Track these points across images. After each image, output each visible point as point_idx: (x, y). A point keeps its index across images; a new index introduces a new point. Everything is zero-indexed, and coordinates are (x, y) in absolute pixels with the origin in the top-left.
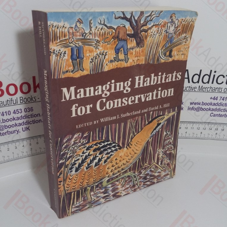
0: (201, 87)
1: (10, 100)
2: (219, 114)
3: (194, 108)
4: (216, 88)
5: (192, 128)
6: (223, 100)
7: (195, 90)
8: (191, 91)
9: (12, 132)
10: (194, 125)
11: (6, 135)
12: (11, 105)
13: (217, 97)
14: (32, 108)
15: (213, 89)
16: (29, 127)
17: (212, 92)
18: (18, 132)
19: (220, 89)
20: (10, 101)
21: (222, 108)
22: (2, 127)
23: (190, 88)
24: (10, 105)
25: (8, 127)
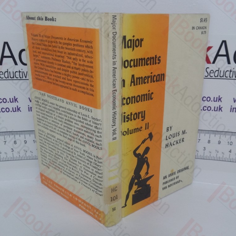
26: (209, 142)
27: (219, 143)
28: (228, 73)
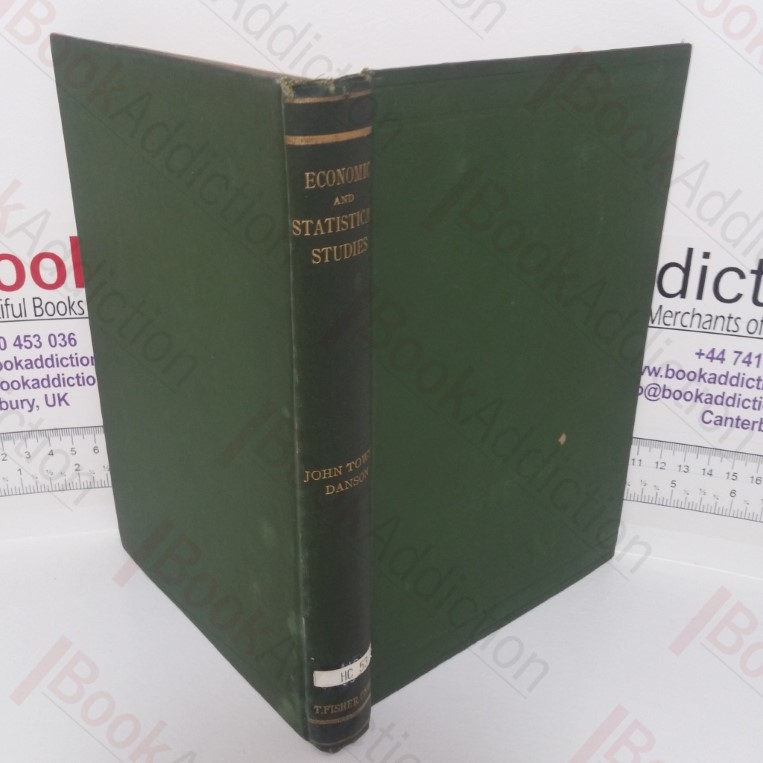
2: (738, 419)
4: (717, 318)
6: (749, 363)
12: (6, 319)
13: (723, 352)
14: (72, 336)
15: (703, 320)
16: (66, 394)
17: (701, 329)
18: (32, 407)
19: (732, 321)
20: (4, 307)
21: (745, 393)
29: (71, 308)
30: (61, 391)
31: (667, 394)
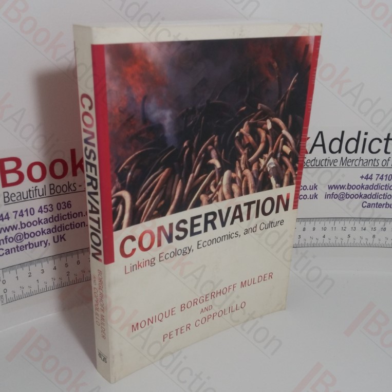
0: (344, 159)
1: (34, 189)
2: (377, 204)
3: (334, 194)
4: (370, 160)
5: (334, 229)
7: (335, 164)
8: (329, 166)
9: (37, 245)
10: (337, 223)
11: (26, 249)
12: (35, 198)
13: (372, 175)
14: (69, 203)
15: (364, 162)
16: (64, 235)
17: (363, 166)
18: (46, 244)
19: (376, 161)
20: (34, 191)
21: (380, 192)
22: (20, 236)
23: (327, 161)
24: (33, 198)
25: (30, 235)
26: (304, 229)
27: (314, 229)
28: (323, 162)
29: (69, 187)
30: (62, 233)
31: (348, 196)
